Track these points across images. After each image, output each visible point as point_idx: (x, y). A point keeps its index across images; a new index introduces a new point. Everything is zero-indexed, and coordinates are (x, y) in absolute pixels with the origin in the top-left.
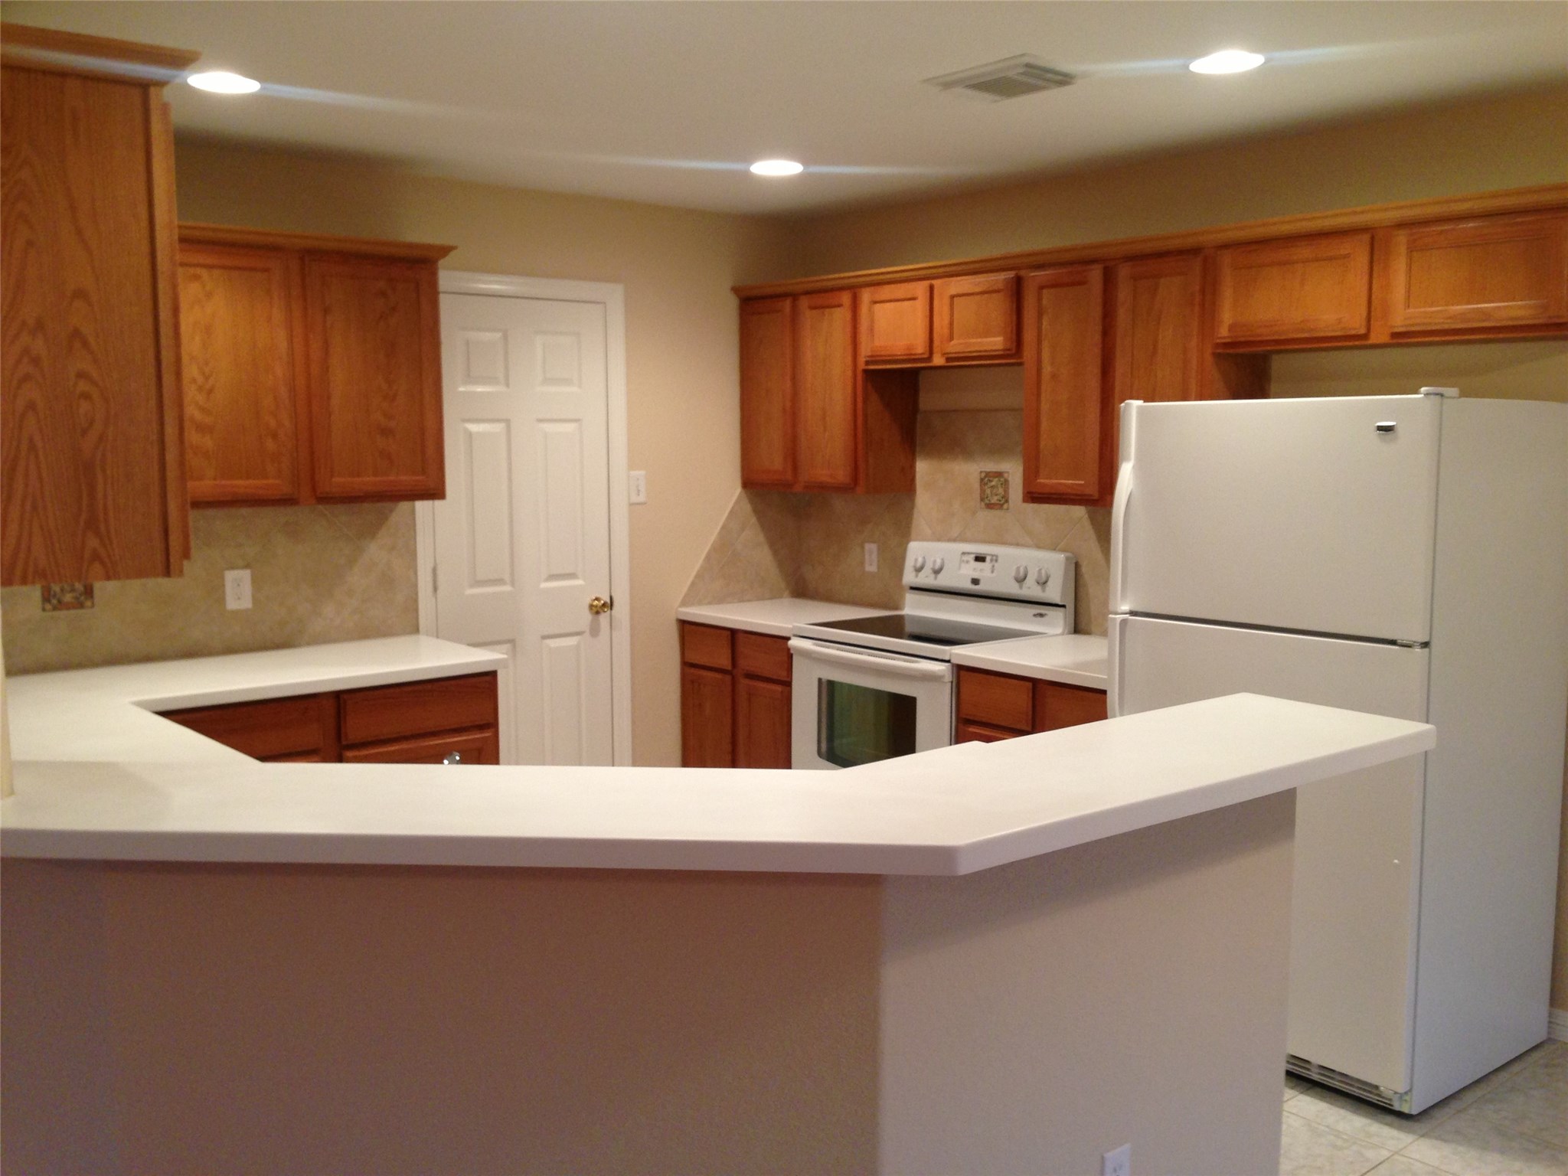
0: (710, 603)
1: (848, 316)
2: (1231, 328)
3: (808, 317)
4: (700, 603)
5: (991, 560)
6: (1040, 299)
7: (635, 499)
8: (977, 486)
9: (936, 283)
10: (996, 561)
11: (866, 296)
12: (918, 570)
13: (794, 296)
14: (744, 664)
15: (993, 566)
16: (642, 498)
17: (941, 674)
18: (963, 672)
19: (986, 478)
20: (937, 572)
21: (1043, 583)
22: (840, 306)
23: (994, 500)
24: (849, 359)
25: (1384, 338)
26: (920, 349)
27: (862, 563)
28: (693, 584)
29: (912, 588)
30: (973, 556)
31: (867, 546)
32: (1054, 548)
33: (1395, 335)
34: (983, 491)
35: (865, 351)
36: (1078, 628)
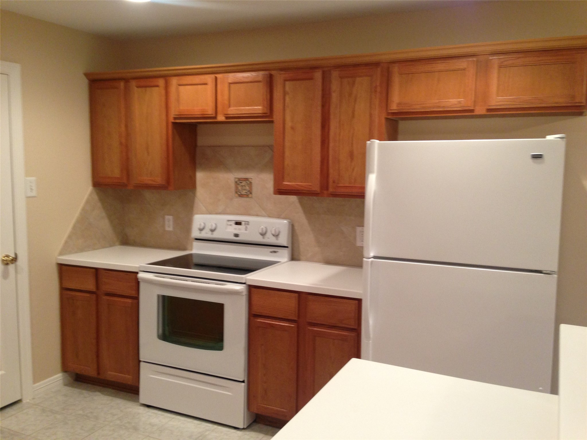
0: (76, 252)
1: (163, 92)
2: (399, 104)
3: (136, 92)
4: (70, 253)
5: (245, 224)
6: (284, 86)
7: (30, 194)
8: (233, 185)
9: (218, 76)
10: (248, 224)
11: (174, 81)
12: (201, 230)
13: (127, 80)
14: (106, 288)
15: (246, 227)
16: (34, 194)
17: (241, 291)
18: (252, 289)
19: (239, 182)
20: (212, 231)
21: (276, 236)
22: (157, 86)
23: (244, 192)
24: (164, 117)
25: (483, 112)
26: (210, 111)
27: (163, 226)
28: (66, 242)
29: (197, 239)
30: (234, 222)
31: (167, 217)
32: (279, 217)
33: (489, 110)
34: (237, 188)
35: (173, 112)
36: (294, 258)
